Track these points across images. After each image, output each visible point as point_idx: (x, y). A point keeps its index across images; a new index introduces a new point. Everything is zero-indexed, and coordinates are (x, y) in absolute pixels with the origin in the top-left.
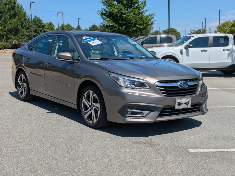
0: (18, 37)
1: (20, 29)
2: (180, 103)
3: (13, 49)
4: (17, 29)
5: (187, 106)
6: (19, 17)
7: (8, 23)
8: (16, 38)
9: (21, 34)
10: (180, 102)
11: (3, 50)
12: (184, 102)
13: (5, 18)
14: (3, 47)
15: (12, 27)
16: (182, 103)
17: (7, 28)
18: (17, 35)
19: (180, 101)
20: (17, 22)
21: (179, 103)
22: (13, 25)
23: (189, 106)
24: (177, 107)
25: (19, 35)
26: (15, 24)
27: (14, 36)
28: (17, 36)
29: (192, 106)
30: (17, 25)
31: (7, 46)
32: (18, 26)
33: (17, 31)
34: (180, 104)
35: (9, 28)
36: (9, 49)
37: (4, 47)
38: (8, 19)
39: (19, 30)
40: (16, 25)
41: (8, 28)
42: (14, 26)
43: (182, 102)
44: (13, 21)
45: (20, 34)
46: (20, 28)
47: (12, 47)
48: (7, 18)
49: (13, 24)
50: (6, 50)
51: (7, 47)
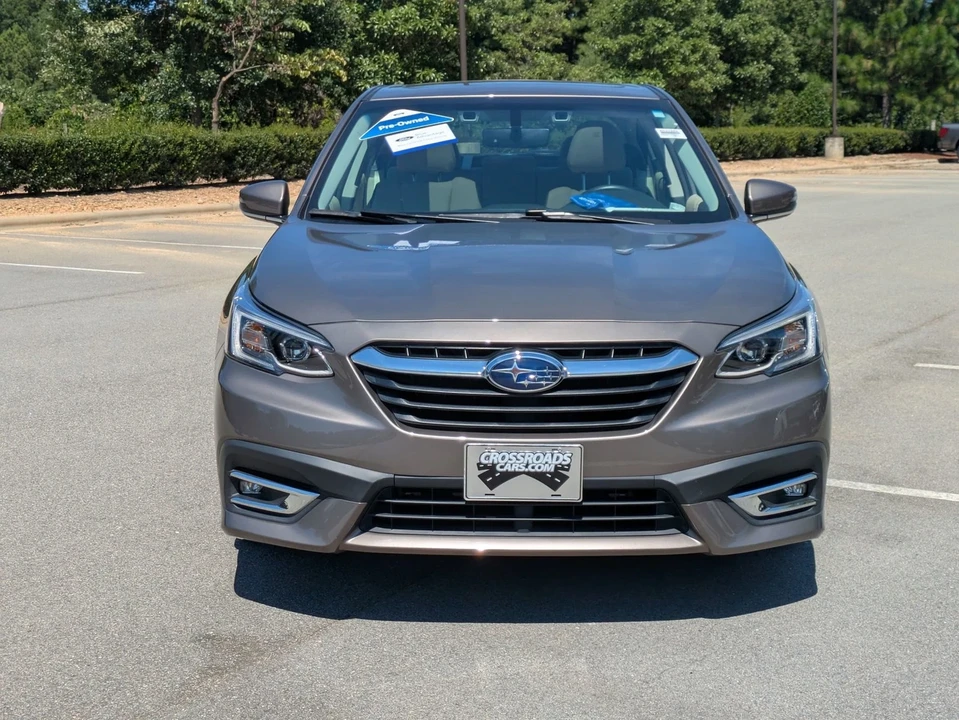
0: (937, 99)
1: (952, 65)
2: (498, 468)
3: (912, 151)
4: (936, 69)
5: (555, 489)
6: (950, 15)
7: (900, 44)
8: (929, 106)
9: (954, 86)
10: (494, 465)
11: (865, 157)
12: (530, 469)
13: (888, 25)
14: (863, 145)
15: (913, 59)
16: (515, 474)
17: (891, 64)
18: (935, 93)
19: (495, 458)
20: (939, 37)
21: (486, 466)
22: (920, 50)
23: (571, 492)
24: (475, 491)
25: (941, 90)
26: (927, 47)
27: (921, 97)
28: (934, 96)
29: (589, 492)
30: (939, 49)
31: (883, 142)
32: (944, 53)
33: (936, 76)
34: (493, 476)
35: (902, 64)
36: (894, 155)
37: (870, 144)
38: (899, 25)
39: (945, 69)
40: (932, 50)
41: (898, 63)
42: (924, 56)
43: (508, 468)
44: (921, 33)
45: (951, 86)
46: (951, 61)
47: (907, 145)
48: (898, 20)
49: (917, 45)
50: (880, 156)
51: (882, 146)
